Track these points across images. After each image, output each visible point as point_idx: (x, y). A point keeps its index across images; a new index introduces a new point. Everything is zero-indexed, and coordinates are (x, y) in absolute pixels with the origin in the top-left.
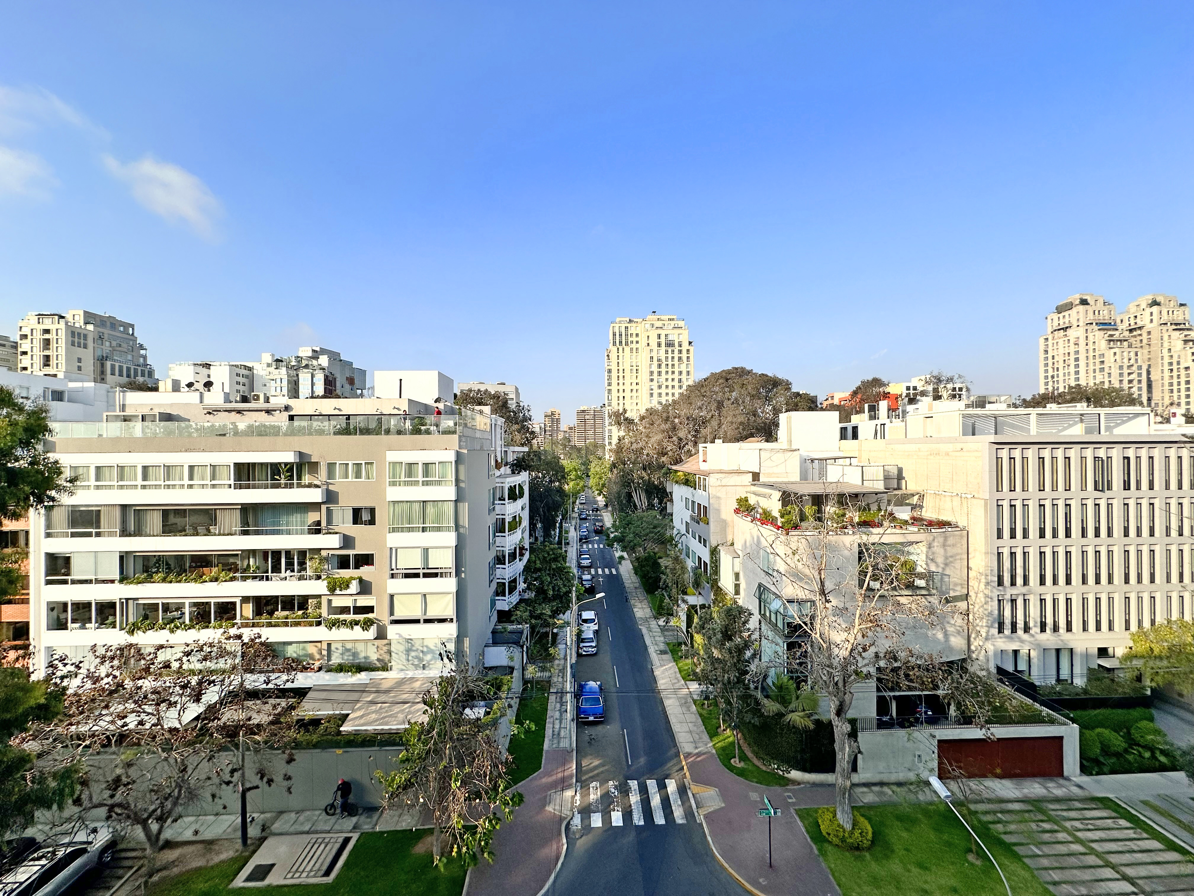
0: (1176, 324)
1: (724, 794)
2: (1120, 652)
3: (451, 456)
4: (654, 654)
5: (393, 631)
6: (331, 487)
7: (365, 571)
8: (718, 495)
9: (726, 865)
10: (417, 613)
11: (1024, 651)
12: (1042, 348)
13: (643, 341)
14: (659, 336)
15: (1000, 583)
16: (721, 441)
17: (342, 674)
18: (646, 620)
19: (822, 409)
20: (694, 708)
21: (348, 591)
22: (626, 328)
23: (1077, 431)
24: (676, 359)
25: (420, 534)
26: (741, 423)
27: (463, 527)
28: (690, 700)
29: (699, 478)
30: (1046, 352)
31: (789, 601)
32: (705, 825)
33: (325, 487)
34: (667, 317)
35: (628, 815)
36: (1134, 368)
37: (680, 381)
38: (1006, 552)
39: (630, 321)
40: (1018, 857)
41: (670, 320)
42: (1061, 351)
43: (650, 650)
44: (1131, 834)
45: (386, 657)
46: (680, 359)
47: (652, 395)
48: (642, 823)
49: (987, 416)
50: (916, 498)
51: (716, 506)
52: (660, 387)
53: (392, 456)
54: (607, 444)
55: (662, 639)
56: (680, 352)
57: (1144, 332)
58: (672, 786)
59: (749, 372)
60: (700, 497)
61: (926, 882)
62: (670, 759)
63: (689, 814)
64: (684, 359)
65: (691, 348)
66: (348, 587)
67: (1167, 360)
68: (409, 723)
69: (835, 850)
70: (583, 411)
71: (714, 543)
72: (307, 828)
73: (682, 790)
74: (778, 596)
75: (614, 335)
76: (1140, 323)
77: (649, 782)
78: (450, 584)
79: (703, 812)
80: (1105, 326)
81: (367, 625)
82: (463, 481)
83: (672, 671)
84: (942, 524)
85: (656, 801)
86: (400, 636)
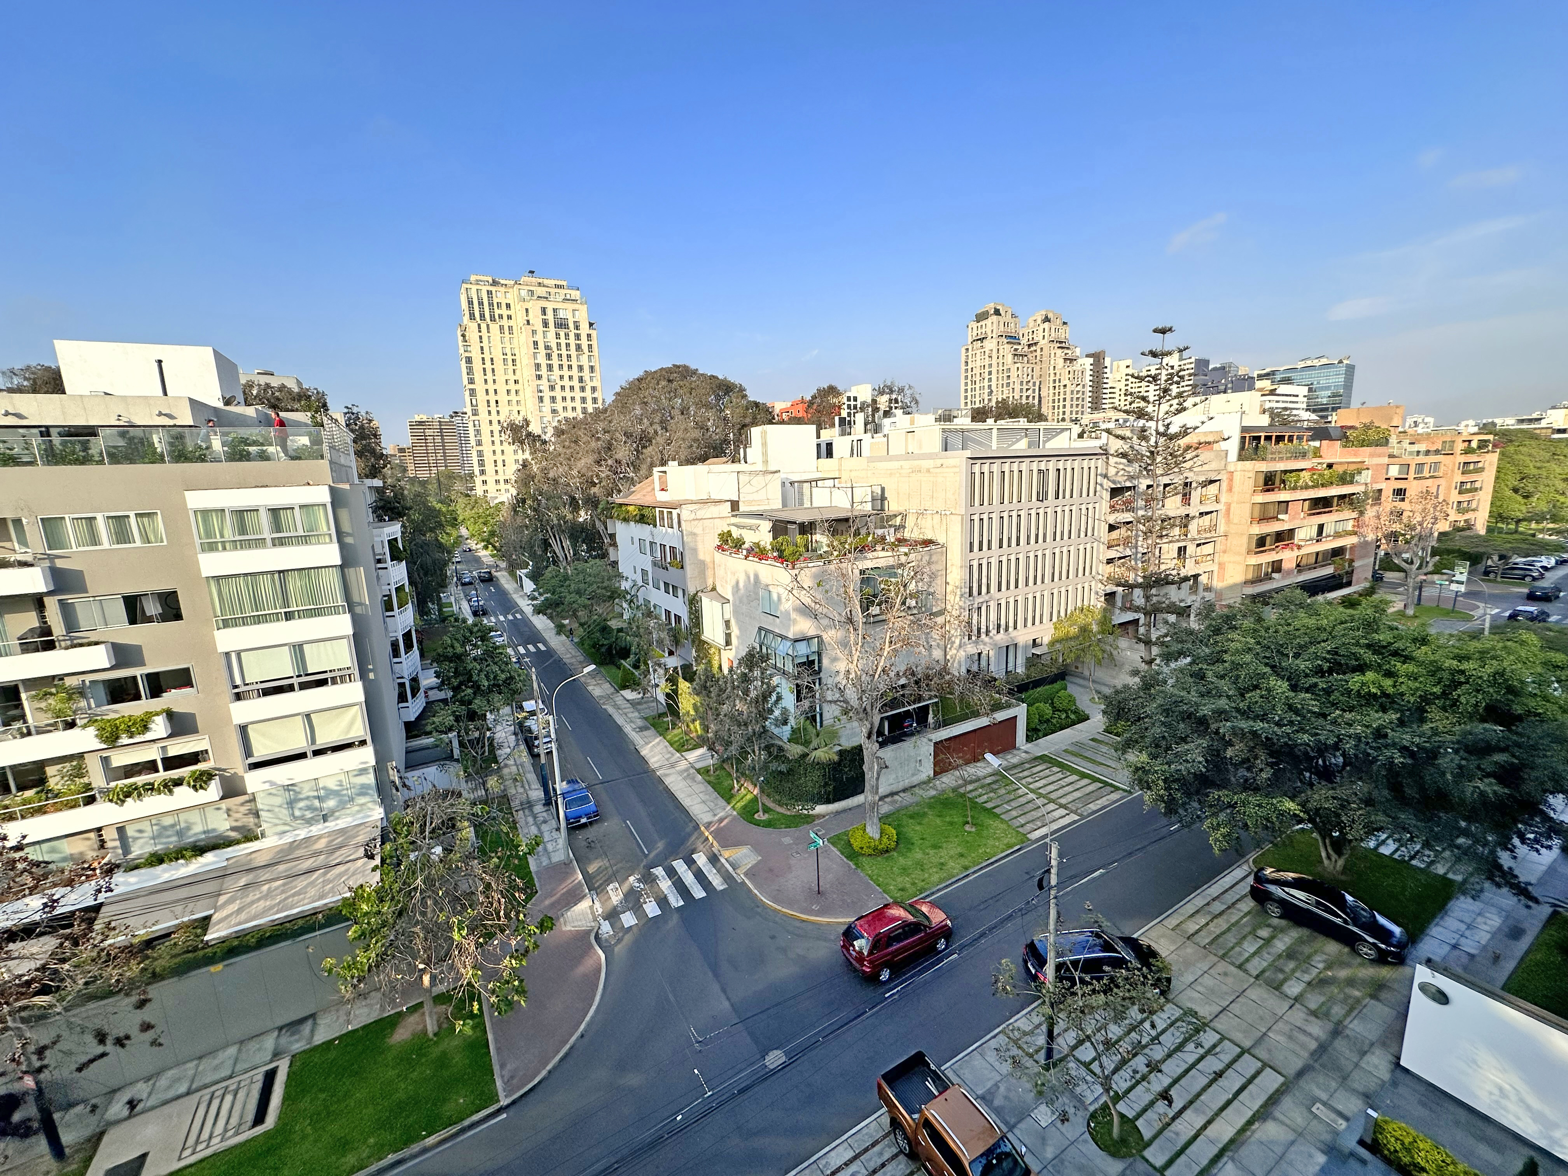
0: (1061, 342)
1: (757, 848)
2: (1046, 640)
3: (322, 495)
4: (634, 733)
5: (254, 781)
6: (60, 564)
7: (174, 699)
8: (695, 531)
9: (779, 908)
10: (298, 742)
11: (985, 653)
12: (963, 359)
13: (519, 318)
14: (544, 311)
15: (971, 594)
16: (676, 463)
17: (164, 866)
18: (608, 697)
19: (782, 422)
20: (699, 777)
21: (149, 736)
22: (489, 293)
23: (1021, 446)
24: (573, 347)
25: (283, 624)
26: (695, 440)
27: (360, 604)
28: (692, 771)
29: (662, 513)
30: (967, 363)
31: (796, 641)
32: (747, 881)
33: (47, 564)
34: (552, 282)
35: (662, 902)
36: (1031, 384)
37: (581, 380)
38: (975, 564)
39: (495, 283)
40: (997, 816)
41: (557, 286)
42: (978, 364)
43: (626, 730)
44: (1060, 775)
45: (251, 821)
46: (579, 347)
47: (541, 399)
48: (681, 903)
49: (957, 431)
50: (899, 519)
51: (692, 545)
52: (552, 388)
53: (197, 500)
54: (477, 472)
55: (636, 714)
56: (578, 337)
57: (1038, 348)
58: (701, 859)
59: (695, 372)
60: (665, 535)
61: (941, 857)
62: (690, 835)
63: (727, 878)
64: (585, 347)
65: (594, 333)
66: (146, 728)
67: (1052, 378)
68: (350, 889)
69: (869, 859)
70: (421, 423)
71: (692, 590)
72: (183, 1089)
73: (714, 859)
74: (783, 638)
75: (470, 303)
76: (1036, 340)
77: (674, 863)
78: (354, 691)
79: (741, 871)
80: (1013, 339)
81: (201, 781)
82: (348, 534)
83: (662, 746)
84: (927, 543)
85: (689, 878)
86: (272, 783)
